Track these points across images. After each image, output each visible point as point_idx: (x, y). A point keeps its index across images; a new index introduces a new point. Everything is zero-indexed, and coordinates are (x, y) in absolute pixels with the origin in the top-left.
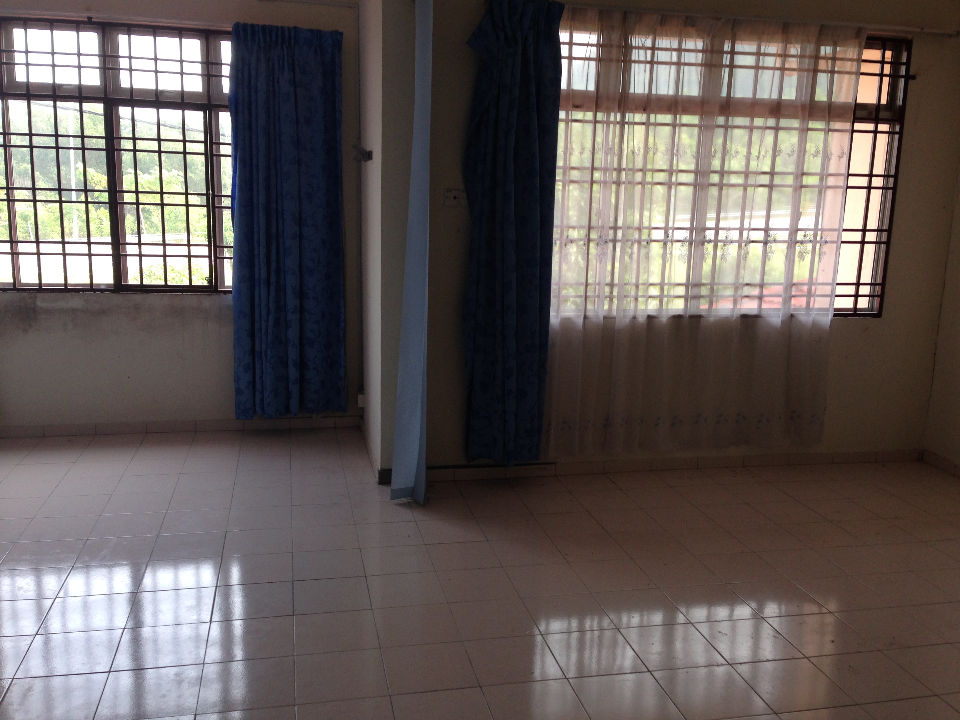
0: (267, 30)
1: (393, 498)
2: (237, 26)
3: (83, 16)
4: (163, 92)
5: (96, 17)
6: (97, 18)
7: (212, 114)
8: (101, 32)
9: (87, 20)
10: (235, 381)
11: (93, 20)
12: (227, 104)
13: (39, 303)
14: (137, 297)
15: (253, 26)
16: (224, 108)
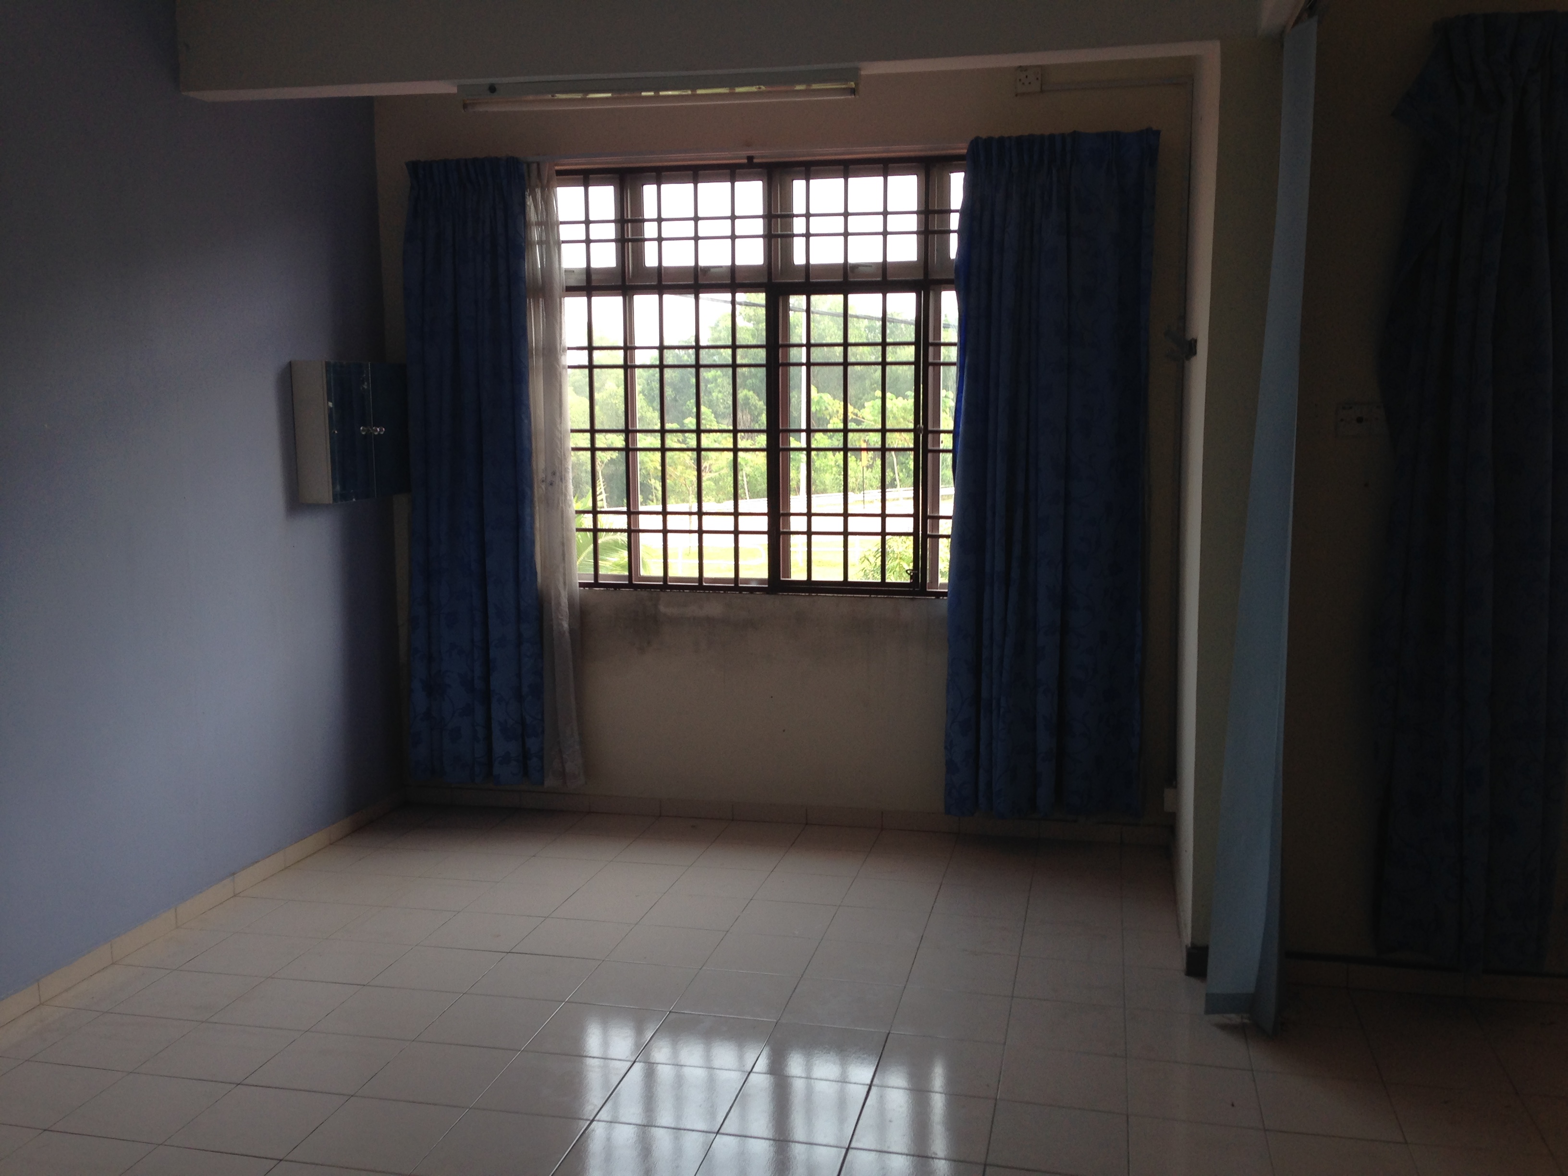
0: (1025, 144)
1: (1208, 1011)
2: (975, 144)
3: (739, 156)
4: (856, 267)
5: (762, 154)
6: (762, 157)
7: (929, 297)
8: (766, 178)
9: (745, 161)
10: (946, 748)
11: (755, 161)
12: (952, 276)
13: (662, 609)
14: (802, 601)
15: (1001, 140)
16: (947, 284)
